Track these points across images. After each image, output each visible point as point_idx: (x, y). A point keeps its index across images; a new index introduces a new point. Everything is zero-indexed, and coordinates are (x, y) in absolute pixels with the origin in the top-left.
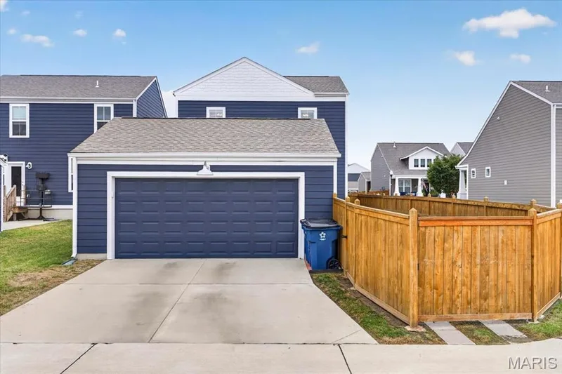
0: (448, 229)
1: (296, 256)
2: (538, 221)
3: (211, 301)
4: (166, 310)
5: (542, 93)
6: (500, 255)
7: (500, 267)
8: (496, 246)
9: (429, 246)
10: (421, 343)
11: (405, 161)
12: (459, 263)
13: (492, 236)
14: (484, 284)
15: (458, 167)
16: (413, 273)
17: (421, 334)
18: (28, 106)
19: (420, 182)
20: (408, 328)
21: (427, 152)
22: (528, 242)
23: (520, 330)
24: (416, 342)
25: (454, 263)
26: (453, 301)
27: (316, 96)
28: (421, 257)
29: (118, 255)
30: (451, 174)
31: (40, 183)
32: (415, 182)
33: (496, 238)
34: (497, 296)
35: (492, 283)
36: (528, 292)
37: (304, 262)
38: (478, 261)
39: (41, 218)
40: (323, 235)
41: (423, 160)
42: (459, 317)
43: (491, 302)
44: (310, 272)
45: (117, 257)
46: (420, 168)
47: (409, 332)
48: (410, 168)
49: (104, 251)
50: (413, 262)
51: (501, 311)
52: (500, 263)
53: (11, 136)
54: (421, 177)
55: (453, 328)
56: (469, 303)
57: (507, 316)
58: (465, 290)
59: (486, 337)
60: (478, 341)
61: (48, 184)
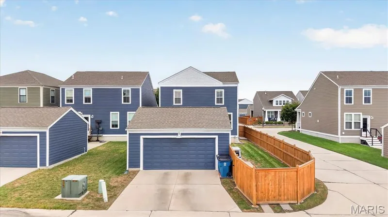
0: (266, 173)
1: (215, 169)
2: (299, 169)
3: (185, 193)
4: (170, 197)
5: (334, 79)
6: (285, 181)
7: (285, 185)
8: (284, 179)
9: (260, 179)
10: (256, 212)
11: (271, 102)
12: (270, 184)
13: (282, 175)
14: (279, 191)
15: (296, 110)
16: (254, 188)
17: (257, 208)
18: (91, 89)
19: (279, 113)
20: (253, 206)
21: (283, 97)
22: (296, 176)
23: (292, 207)
24: (255, 212)
25: (269, 184)
26: (268, 197)
27: (224, 84)
28: (257, 183)
29: (145, 168)
30: (293, 113)
31: (97, 124)
32: (276, 113)
33: (284, 175)
34: (284, 195)
35: (282, 191)
36: (296, 194)
37: (218, 172)
38: (277, 183)
39: (98, 140)
40: (225, 164)
41: (281, 101)
42: (271, 202)
43: (282, 197)
44: (220, 178)
45: (144, 169)
46: (279, 105)
47: (253, 208)
48: (274, 105)
49: (139, 166)
50: (254, 184)
51: (286, 200)
52: (285, 184)
53: (84, 103)
54: (279, 111)
55: (269, 206)
56: (274, 198)
57: (288, 202)
58: (273, 193)
59: (278, 210)
60: (276, 212)
61: (100, 125)
